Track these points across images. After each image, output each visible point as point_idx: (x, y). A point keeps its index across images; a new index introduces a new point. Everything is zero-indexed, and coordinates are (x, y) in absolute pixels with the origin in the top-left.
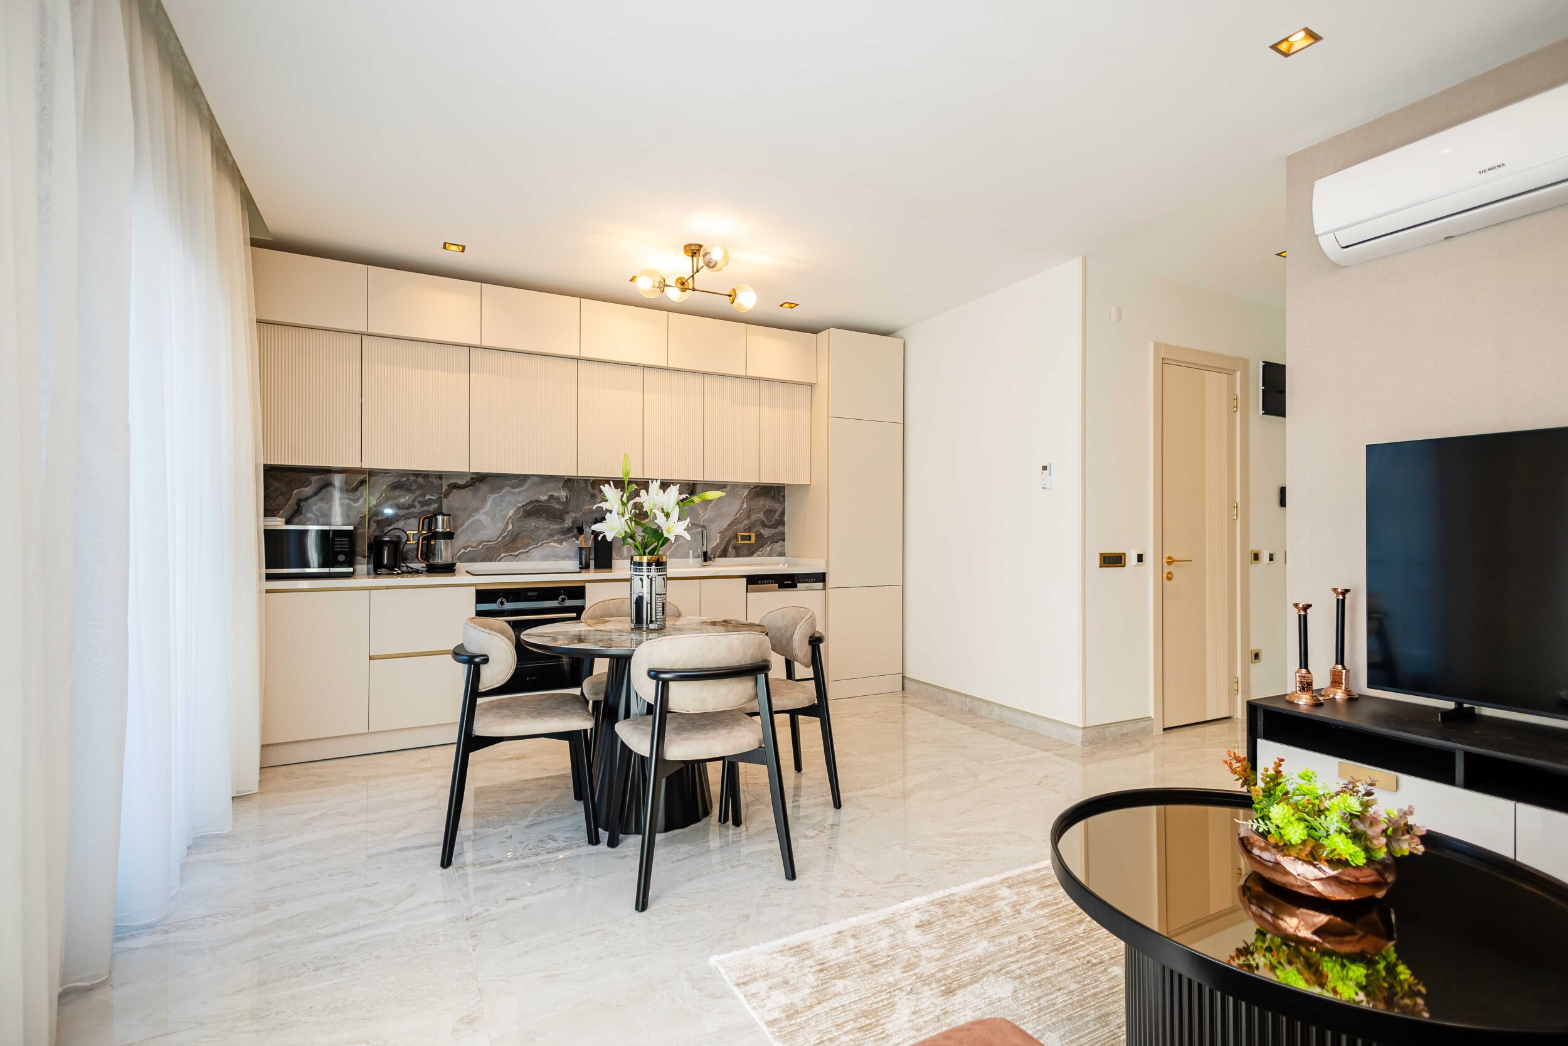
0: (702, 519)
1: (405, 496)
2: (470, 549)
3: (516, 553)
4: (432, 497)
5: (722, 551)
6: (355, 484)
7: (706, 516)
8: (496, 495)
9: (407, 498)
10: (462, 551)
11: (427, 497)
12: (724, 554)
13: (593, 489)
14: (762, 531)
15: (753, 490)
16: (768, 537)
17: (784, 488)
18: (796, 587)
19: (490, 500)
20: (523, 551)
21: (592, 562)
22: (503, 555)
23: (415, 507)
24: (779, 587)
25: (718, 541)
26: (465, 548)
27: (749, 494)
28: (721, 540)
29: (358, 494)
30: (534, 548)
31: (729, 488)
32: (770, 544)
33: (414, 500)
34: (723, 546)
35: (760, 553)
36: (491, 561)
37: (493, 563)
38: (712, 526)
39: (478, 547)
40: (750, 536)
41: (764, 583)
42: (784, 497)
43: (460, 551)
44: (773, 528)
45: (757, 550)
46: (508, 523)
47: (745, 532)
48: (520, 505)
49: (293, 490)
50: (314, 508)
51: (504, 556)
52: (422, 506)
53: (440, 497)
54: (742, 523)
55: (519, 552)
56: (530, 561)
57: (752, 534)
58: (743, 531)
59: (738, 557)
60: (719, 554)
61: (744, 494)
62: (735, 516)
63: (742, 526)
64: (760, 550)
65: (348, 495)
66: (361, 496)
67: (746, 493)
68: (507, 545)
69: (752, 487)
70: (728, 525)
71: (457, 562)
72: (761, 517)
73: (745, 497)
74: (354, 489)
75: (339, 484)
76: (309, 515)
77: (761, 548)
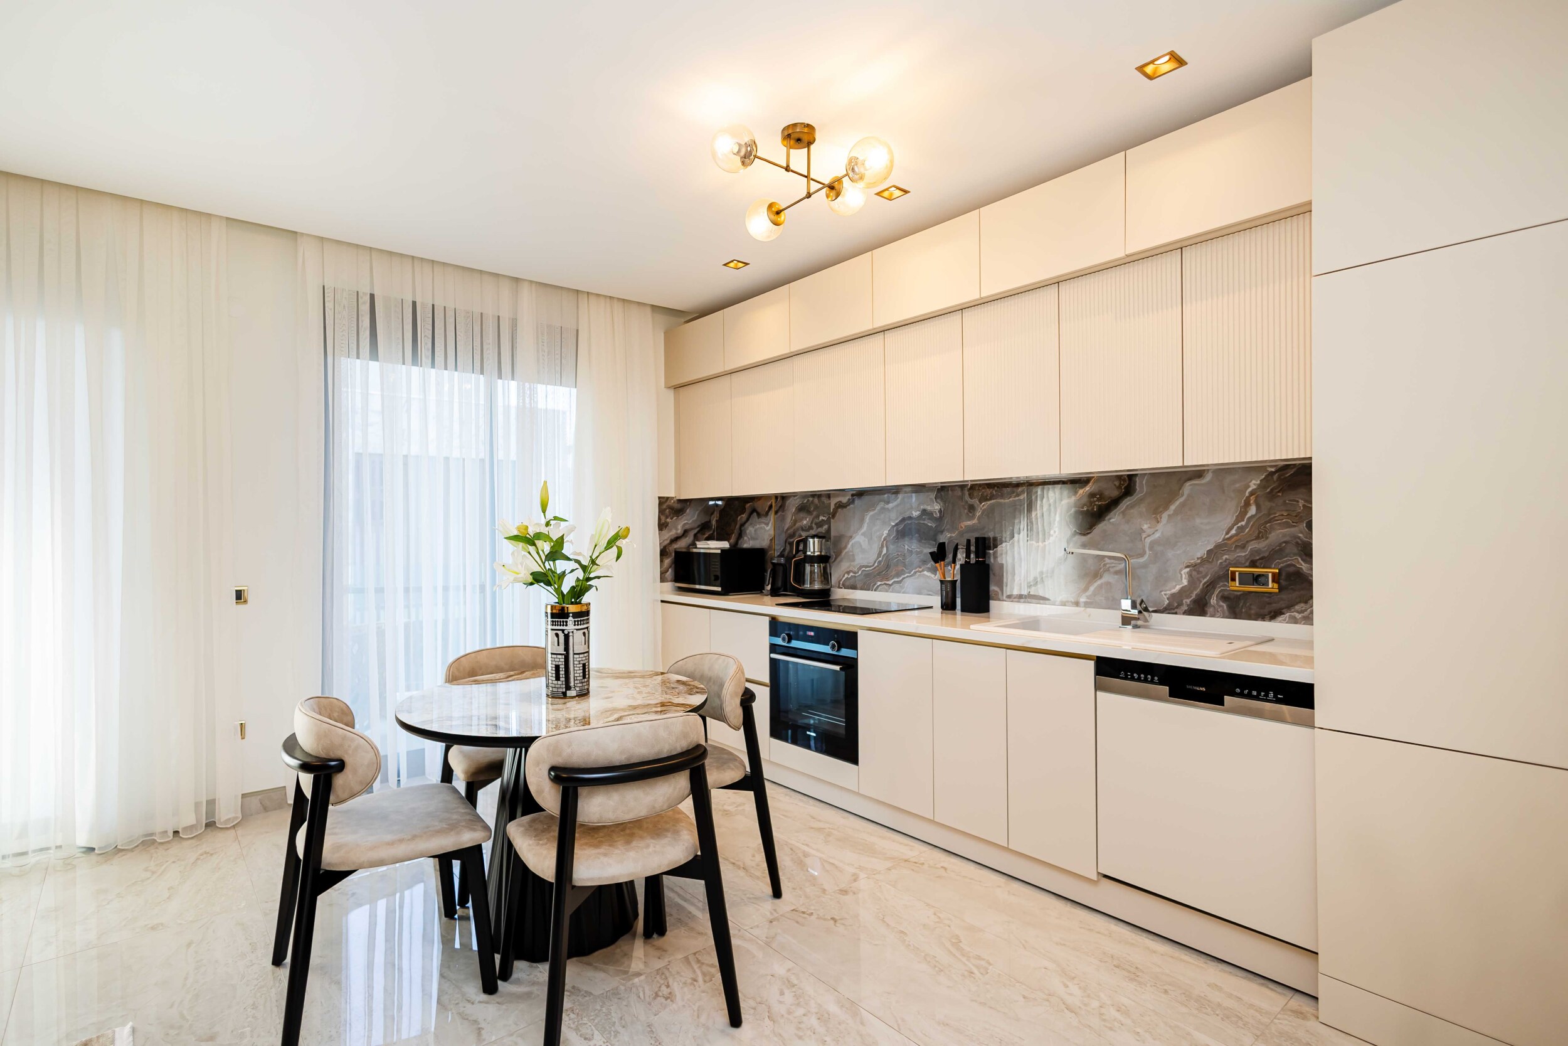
0: (1148, 540)
1: (806, 518)
2: (851, 574)
3: (890, 582)
4: (824, 518)
5: (1195, 602)
6: (767, 509)
7: (1157, 535)
8: (872, 513)
9: (808, 519)
10: (846, 576)
11: (820, 519)
12: (1200, 607)
13: (971, 498)
14: (1305, 567)
15: (1275, 477)
19: (867, 519)
20: (896, 580)
22: (879, 583)
23: (812, 529)
24: (1173, 694)
25: (1185, 582)
26: (848, 573)
27: (1262, 486)
28: (1192, 582)
29: (769, 517)
30: (907, 577)
31: (1208, 477)
33: (812, 523)
34: (1195, 593)
35: (1298, 616)
36: (869, 590)
37: (870, 592)
38: (1170, 554)
39: (858, 572)
40: (1265, 576)
41: (1133, 679)
43: (844, 576)
45: (1289, 607)
46: (882, 546)
47: (1253, 564)
48: (893, 524)
49: (738, 517)
50: (748, 531)
51: (880, 585)
52: (817, 528)
53: (829, 518)
54: (1243, 547)
55: (893, 581)
56: (902, 593)
57: (1270, 572)
58: (1247, 564)
59: (1235, 618)
60: (1185, 608)
61: (1249, 487)
62: (1227, 533)
63: (1243, 554)
64: (1297, 607)
65: (763, 520)
66: (770, 520)
67: (1254, 484)
68: (883, 571)
69: (1273, 470)
70: (1209, 552)
71: (842, 588)
72: (1301, 535)
73: (1252, 494)
74: (767, 514)
75: (759, 510)
76: (745, 538)
77: (1302, 605)
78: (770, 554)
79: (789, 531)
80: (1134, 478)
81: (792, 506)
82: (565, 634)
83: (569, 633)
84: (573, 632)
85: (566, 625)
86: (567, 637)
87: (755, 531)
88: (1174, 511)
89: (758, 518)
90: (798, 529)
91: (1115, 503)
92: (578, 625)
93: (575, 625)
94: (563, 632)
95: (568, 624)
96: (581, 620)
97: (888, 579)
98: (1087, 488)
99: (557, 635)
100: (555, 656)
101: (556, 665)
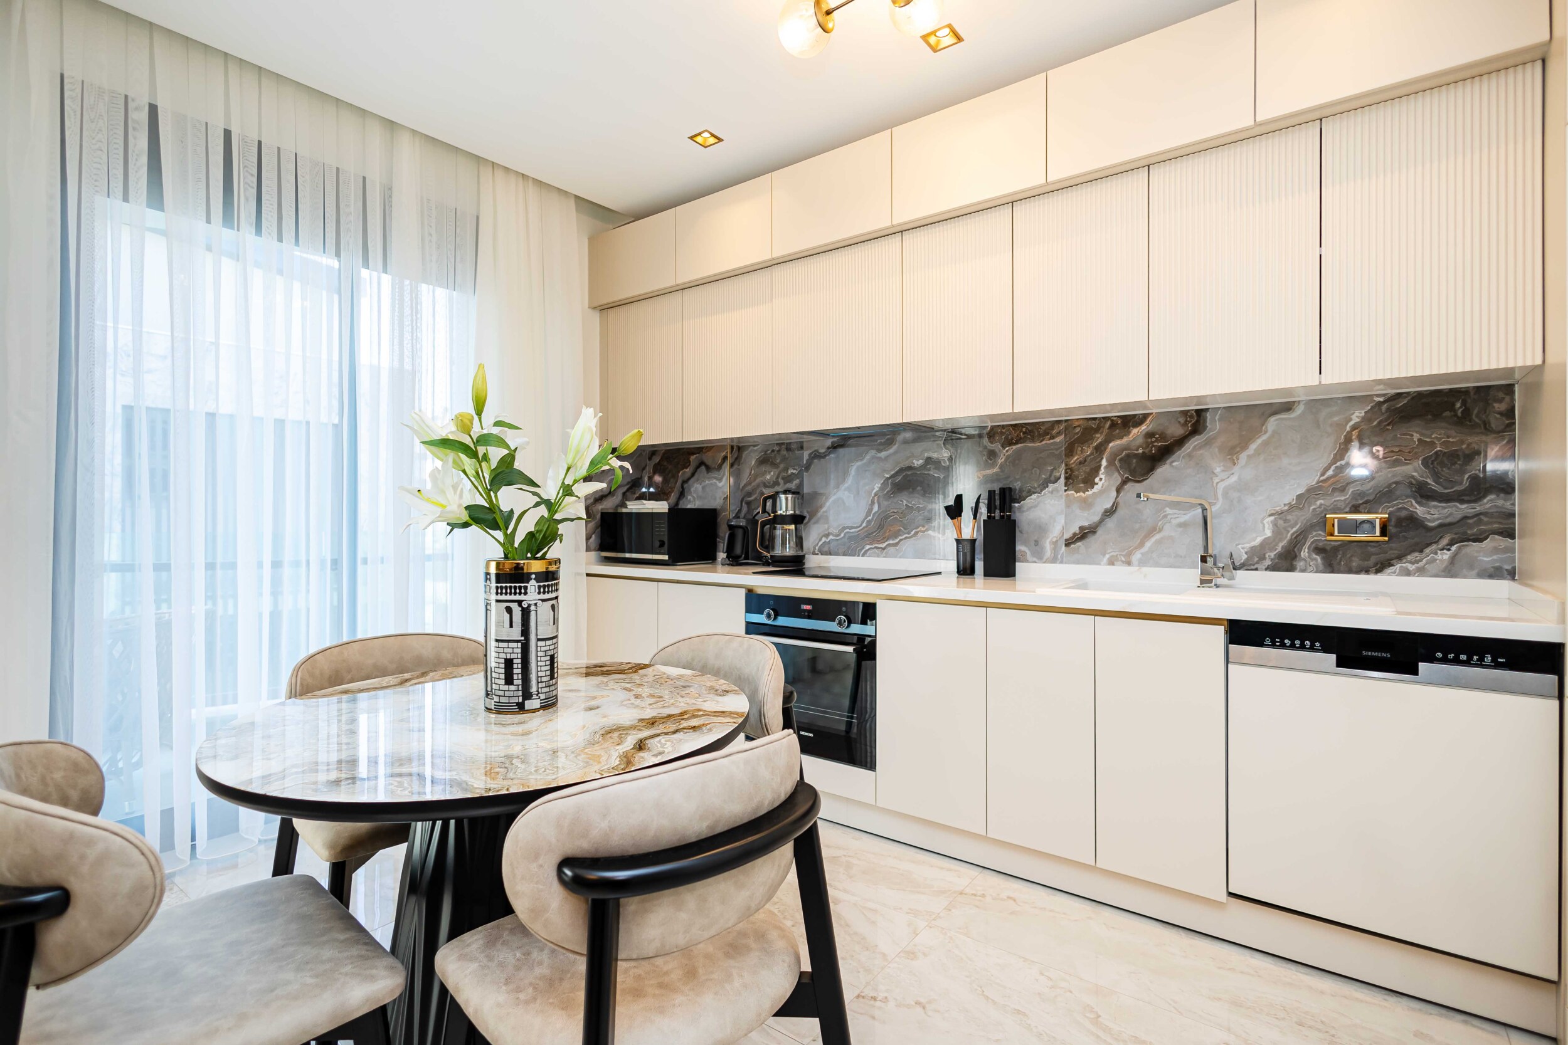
0: (1222, 486)
1: (770, 472)
2: (831, 537)
3: (883, 546)
4: (794, 471)
5: (1280, 556)
6: (720, 461)
7: (1233, 479)
8: (859, 463)
9: (772, 473)
10: (824, 539)
11: (789, 472)
12: (1287, 561)
13: (992, 443)
14: (1420, 511)
15: (1384, 407)
16: (1441, 526)
17: (1509, 389)
18: (1415, 672)
19: (853, 472)
20: (891, 542)
22: (868, 547)
23: (778, 484)
24: (1340, 663)
25: (1268, 533)
26: (827, 535)
27: (1367, 419)
28: (1278, 532)
29: (722, 472)
30: (906, 538)
31: (1299, 410)
32: (1451, 544)
33: (778, 477)
34: (1281, 545)
35: (1411, 567)
36: (854, 556)
37: (852, 559)
38: (1249, 500)
39: (839, 535)
40: (1370, 523)
41: (1284, 647)
42: (1510, 413)
43: (820, 540)
44: (1462, 502)
45: (1400, 557)
46: (873, 503)
47: (1355, 509)
48: (888, 476)
49: (679, 472)
50: (692, 489)
51: (870, 549)
52: (785, 483)
53: (801, 471)
54: (1342, 490)
55: (886, 543)
56: (900, 557)
57: (1378, 517)
58: (1347, 509)
59: (1332, 572)
60: (1268, 562)
61: (1351, 420)
62: (1322, 475)
63: (1343, 498)
64: (1409, 557)
65: (715, 474)
66: (724, 474)
67: (1357, 416)
68: (873, 533)
69: (1381, 399)
70: (1299, 497)
71: (817, 554)
72: (1415, 474)
73: (1354, 428)
74: (720, 467)
75: (709, 462)
76: (689, 497)
77: (1417, 554)
78: (724, 515)
79: (747, 488)
80: (1203, 414)
81: (751, 459)
82: (523, 608)
83: (529, 606)
84: (536, 604)
85: (526, 593)
86: (526, 613)
87: (703, 488)
88: (1255, 450)
89: (708, 473)
90: (758, 486)
91: (1180, 442)
92: (544, 593)
93: (539, 593)
94: (520, 605)
95: (528, 591)
96: (548, 586)
97: (879, 542)
98: (1143, 427)
99: (509, 610)
100: (505, 645)
101: (506, 660)
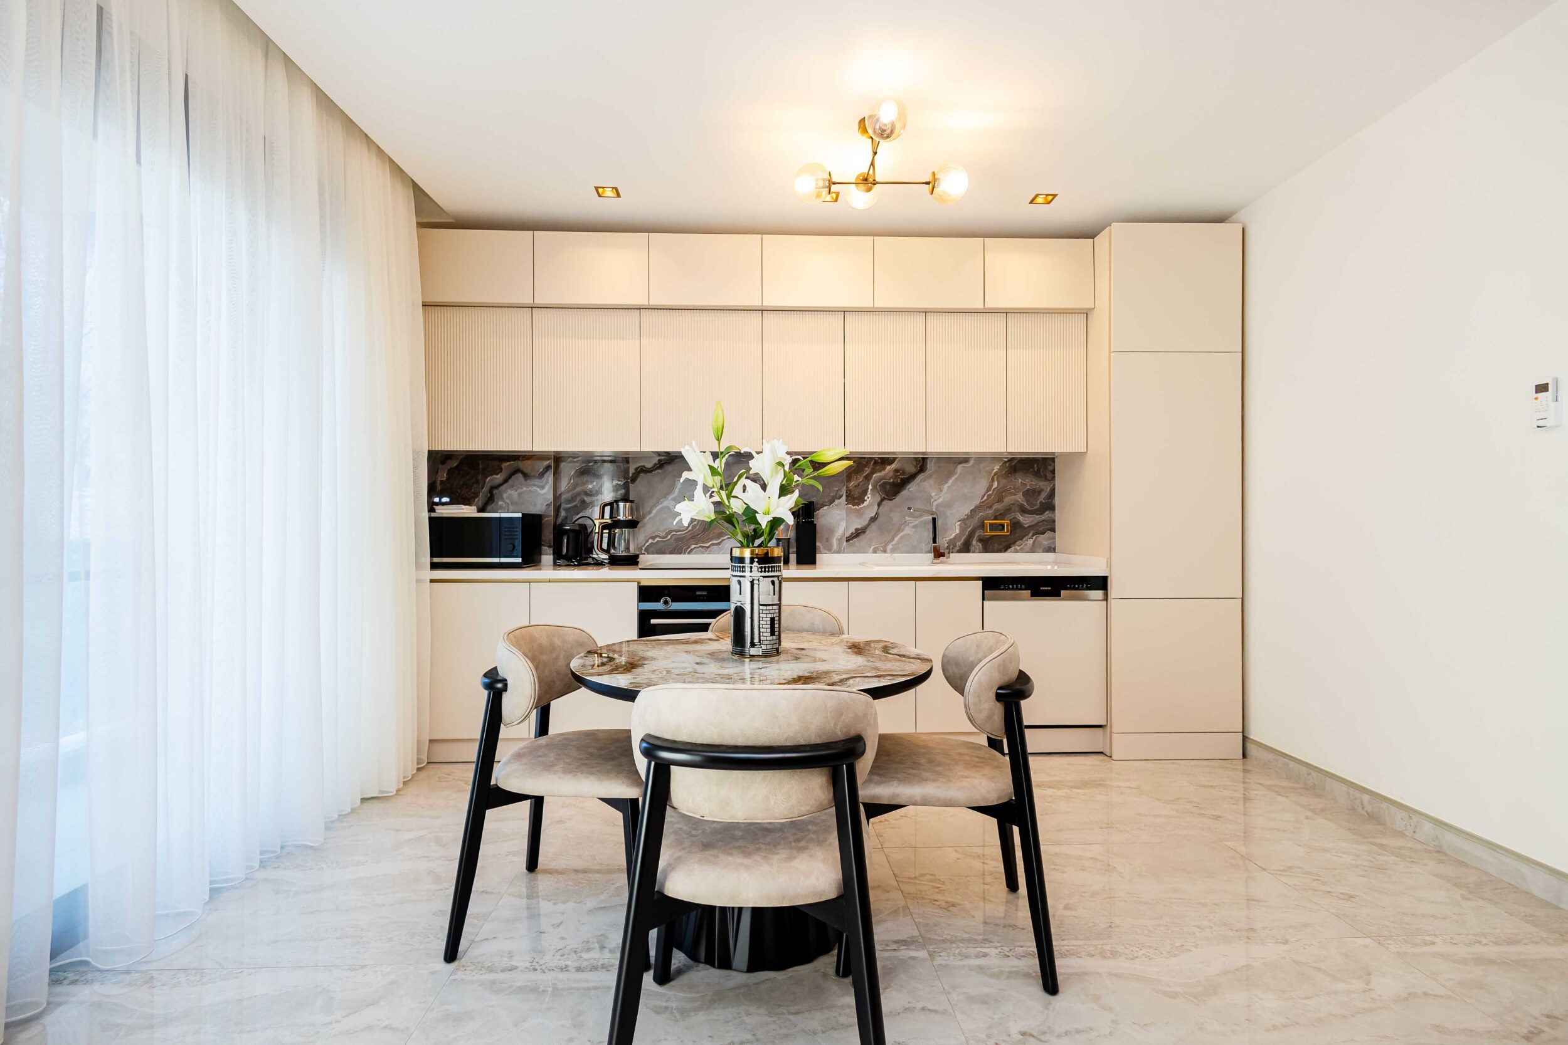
0: (935, 503)
1: (592, 482)
2: (658, 539)
3: (707, 545)
4: (619, 483)
5: (963, 544)
6: (541, 470)
7: (941, 500)
9: (595, 483)
10: (650, 541)
11: (614, 483)
12: (966, 548)
14: (1021, 518)
15: (1007, 464)
16: (1029, 526)
17: (1053, 460)
18: (1060, 596)
19: (679, 485)
20: (715, 542)
21: (793, 557)
22: (693, 546)
23: (601, 494)
24: (1032, 595)
25: (958, 531)
26: (653, 538)
27: (1000, 470)
28: (962, 530)
29: (544, 479)
31: (972, 462)
32: (1033, 536)
33: (600, 487)
34: (964, 538)
35: (1018, 548)
36: (680, 553)
37: (682, 556)
38: (948, 513)
39: (667, 537)
40: (1003, 525)
41: (1009, 589)
42: (1053, 472)
43: (647, 542)
44: (1037, 515)
45: (1014, 543)
47: (996, 518)
49: (487, 478)
50: (505, 496)
51: (695, 548)
52: (610, 493)
53: (627, 482)
54: (990, 507)
55: (710, 543)
56: (723, 554)
57: (1006, 522)
58: (993, 518)
59: (986, 552)
60: (958, 548)
61: (994, 470)
62: (982, 499)
63: (990, 512)
64: (1017, 543)
65: (537, 482)
66: (547, 482)
67: (996, 468)
68: (698, 535)
69: (1006, 460)
70: (972, 511)
71: (644, 554)
72: (1019, 500)
73: (995, 474)
74: (542, 475)
75: (528, 470)
76: (500, 503)
77: (1020, 541)
78: (548, 520)
79: (566, 496)
80: (926, 460)
81: (568, 470)
87: (520, 495)
88: (952, 483)
89: (526, 480)
90: (579, 494)
91: (913, 477)
97: (703, 542)
98: (893, 466)
100: (770, 608)
101: (771, 618)
